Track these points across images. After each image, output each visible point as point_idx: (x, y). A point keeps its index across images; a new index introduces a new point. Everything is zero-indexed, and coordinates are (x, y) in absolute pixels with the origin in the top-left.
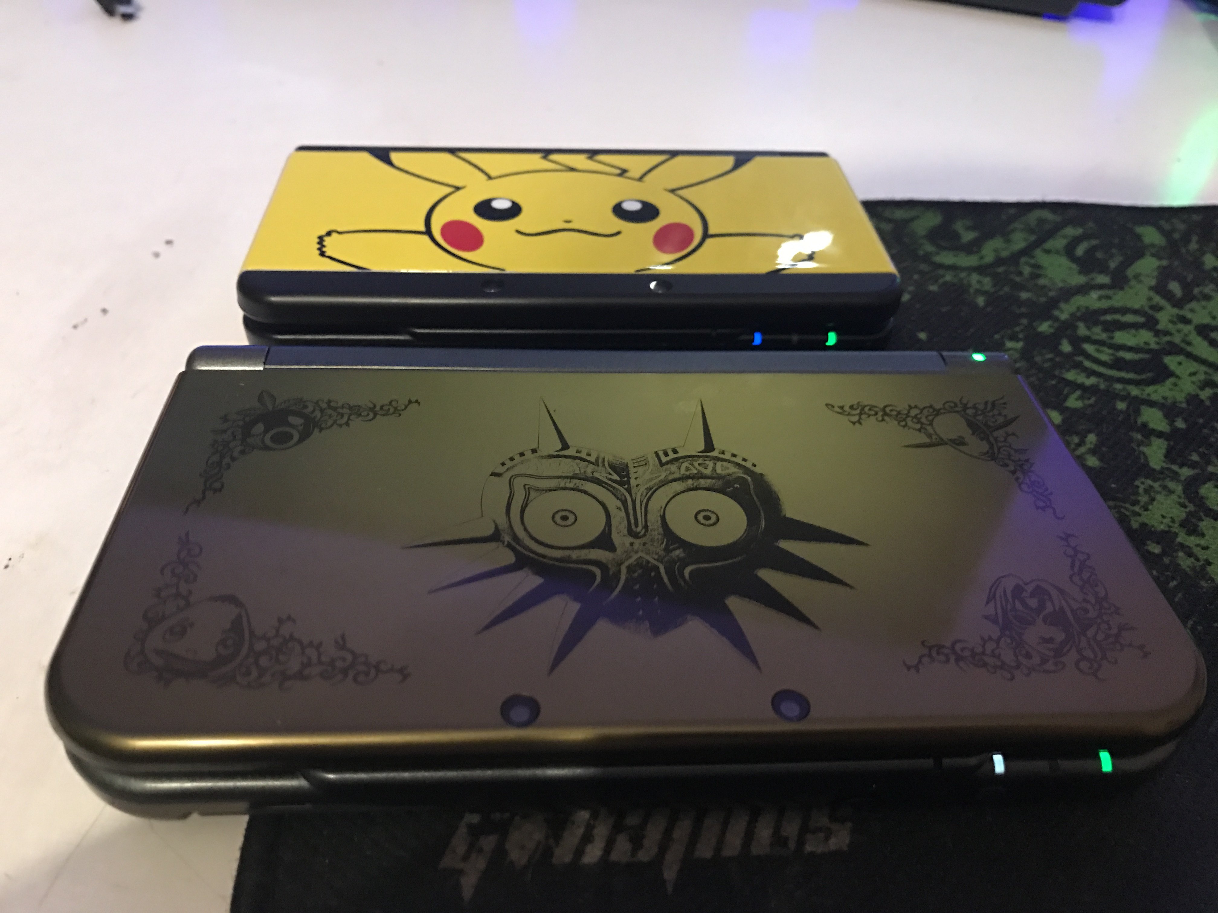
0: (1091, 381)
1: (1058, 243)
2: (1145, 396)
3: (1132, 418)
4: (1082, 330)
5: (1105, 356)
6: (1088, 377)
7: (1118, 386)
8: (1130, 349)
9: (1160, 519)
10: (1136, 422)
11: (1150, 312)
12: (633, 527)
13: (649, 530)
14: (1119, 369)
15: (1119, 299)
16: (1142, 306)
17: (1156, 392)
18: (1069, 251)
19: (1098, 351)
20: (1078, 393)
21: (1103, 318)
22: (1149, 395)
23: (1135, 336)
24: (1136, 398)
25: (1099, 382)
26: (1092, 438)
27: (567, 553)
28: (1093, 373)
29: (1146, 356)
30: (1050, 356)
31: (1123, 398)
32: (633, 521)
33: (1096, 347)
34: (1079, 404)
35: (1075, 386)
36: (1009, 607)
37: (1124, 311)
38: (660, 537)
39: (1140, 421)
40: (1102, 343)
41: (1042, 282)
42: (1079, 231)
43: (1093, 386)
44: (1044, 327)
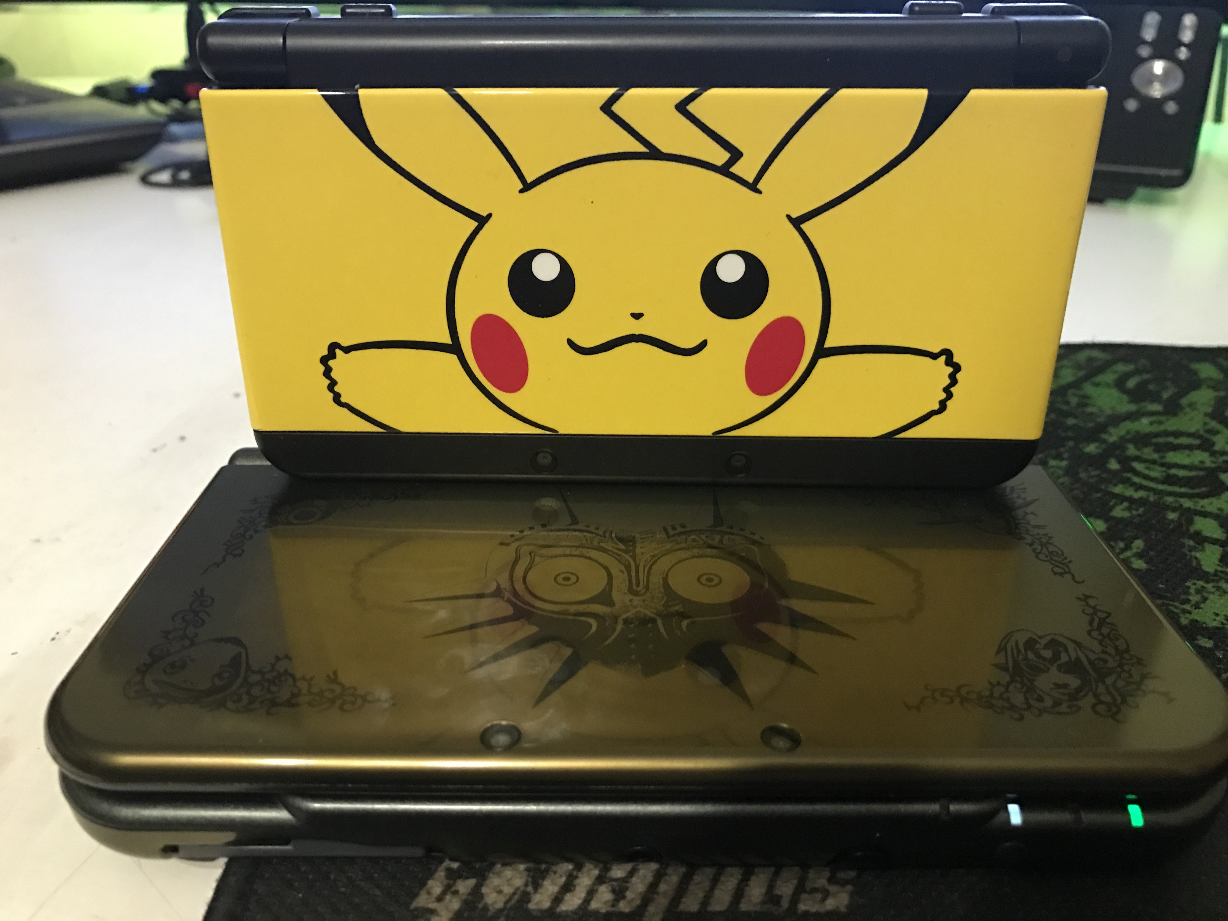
0: (1141, 494)
1: (1109, 377)
2: (1199, 508)
3: (1184, 527)
4: (1132, 450)
5: (1156, 472)
6: (1136, 490)
7: (1170, 499)
8: (1184, 467)
9: (1214, 617)
10: (1189, 530)
11: (1207, 436)
12: (634, 587)
13: (650, 590)
14: (1171, 484)
15: (1172, 424)
16: (1198, 431)
17: (1211, 505)
18: (1120, 384)
19: (1148, 468)
20: (1126, 504)
21: (1154, 440)
22: (1202, 507)
23: (1189, 456)
24: (1189, 509)
25: (1148, 496)
26: (1139, 544)
27: (565, 607)
28: (1141, 487)
29: (1201, 473)
30: (1097, 472)
31: (1174, 510)
32: (634, 582)
33: (1147, 465)
34: (1126, 514)
35: (1123, 498)
36: (1021, 657)
37: (1177, 434)
38: (660, 595)
39: (1192, 529)
40: (1154, 462)
41: (1089, 410)
42: (1130, 367)
43: (1141, 498)
44: (1092, 448)
